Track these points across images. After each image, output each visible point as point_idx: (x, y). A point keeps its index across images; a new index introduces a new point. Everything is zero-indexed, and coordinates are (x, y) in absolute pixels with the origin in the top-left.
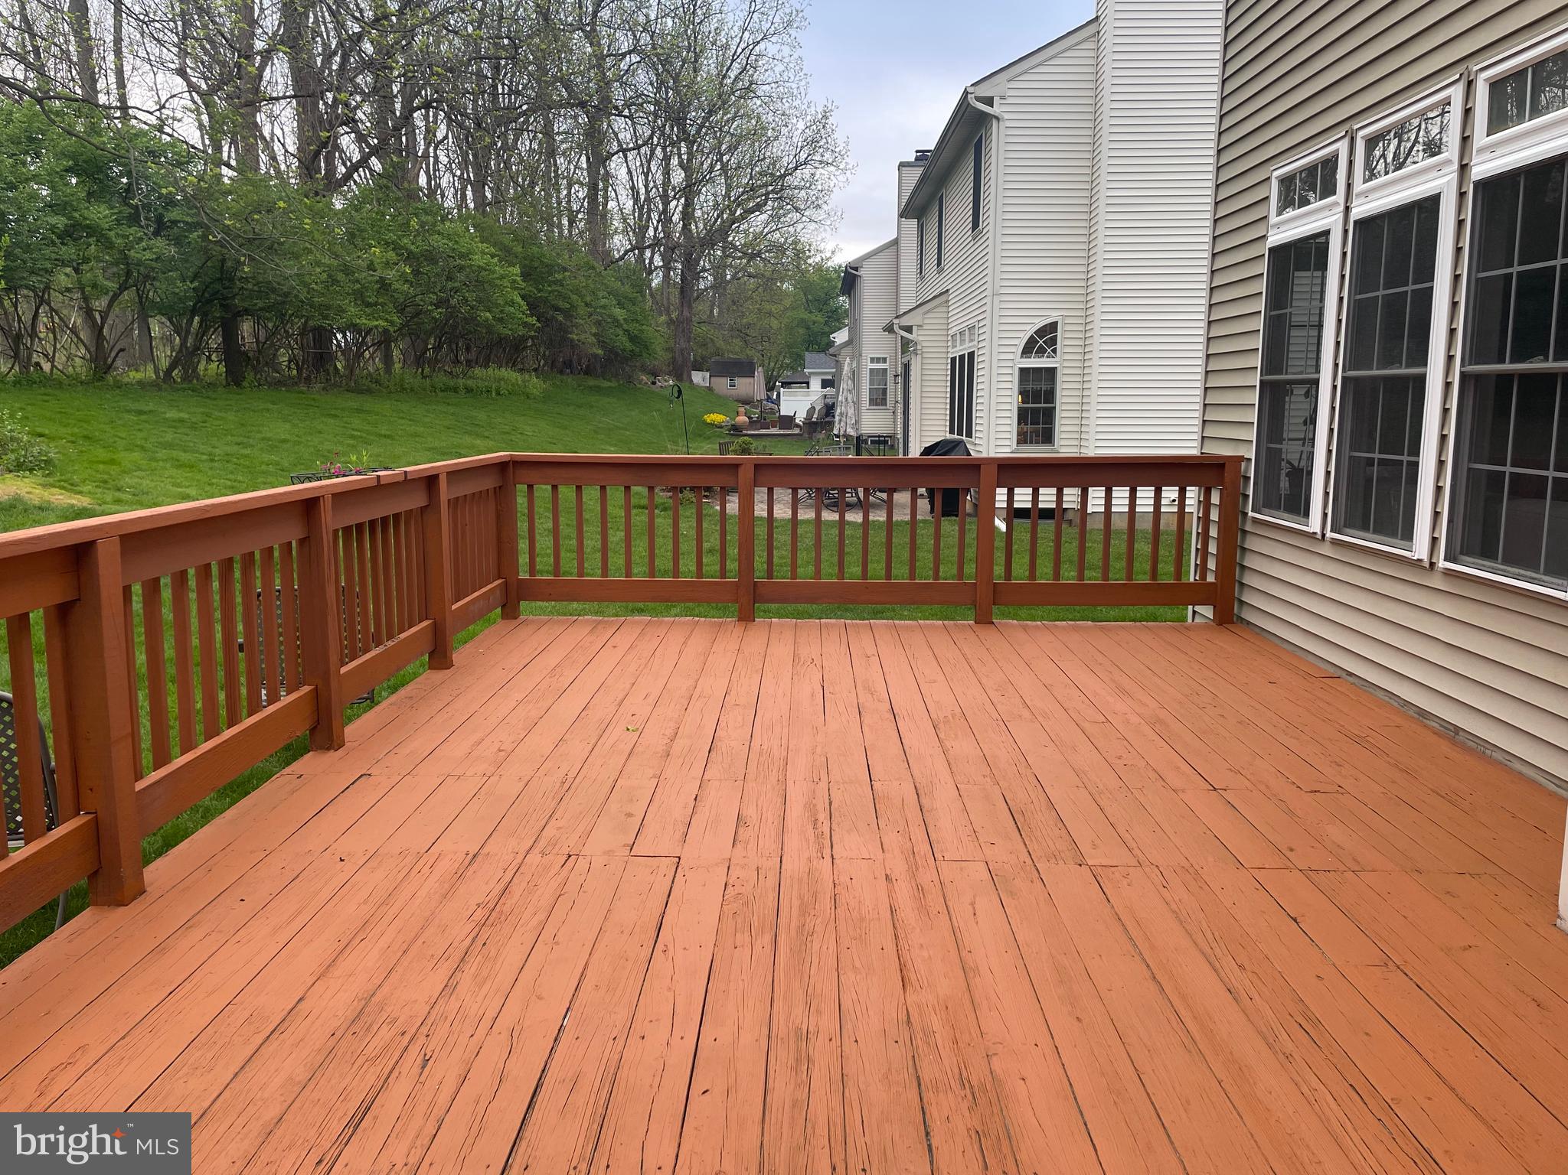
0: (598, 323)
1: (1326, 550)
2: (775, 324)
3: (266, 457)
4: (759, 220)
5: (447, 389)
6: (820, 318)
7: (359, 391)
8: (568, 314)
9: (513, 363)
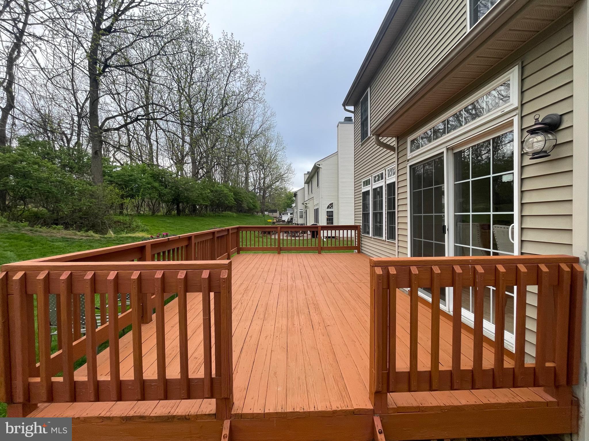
0: (247, 203)
1: (372, 239)
2: (281, 202)
3: (186, 229)
4: (278, 183)
5: (218, 216)
6: (289, 201)
7: (201, 216)
8: (242, 201)
9: (230, 211)
